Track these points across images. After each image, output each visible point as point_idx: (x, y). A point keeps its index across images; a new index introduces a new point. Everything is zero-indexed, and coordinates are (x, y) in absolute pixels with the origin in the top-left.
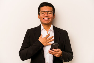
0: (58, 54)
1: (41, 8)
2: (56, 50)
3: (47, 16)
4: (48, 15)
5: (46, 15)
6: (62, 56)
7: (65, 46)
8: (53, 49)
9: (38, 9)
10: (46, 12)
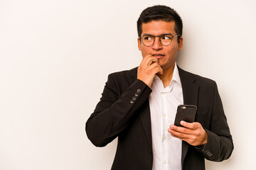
0: (194, 137)
1: (144, 25)
2: (191, 125)
3: (159, 49)
4: (161, 44)
5: (156, 46)
6: (205, 142)
7: (211, 120)
8: (182, 122)
9: (136, 24)
10: (157, 39)
